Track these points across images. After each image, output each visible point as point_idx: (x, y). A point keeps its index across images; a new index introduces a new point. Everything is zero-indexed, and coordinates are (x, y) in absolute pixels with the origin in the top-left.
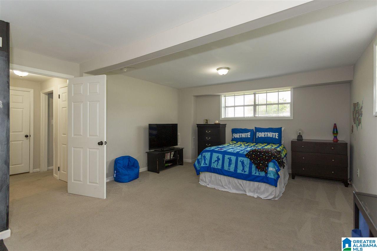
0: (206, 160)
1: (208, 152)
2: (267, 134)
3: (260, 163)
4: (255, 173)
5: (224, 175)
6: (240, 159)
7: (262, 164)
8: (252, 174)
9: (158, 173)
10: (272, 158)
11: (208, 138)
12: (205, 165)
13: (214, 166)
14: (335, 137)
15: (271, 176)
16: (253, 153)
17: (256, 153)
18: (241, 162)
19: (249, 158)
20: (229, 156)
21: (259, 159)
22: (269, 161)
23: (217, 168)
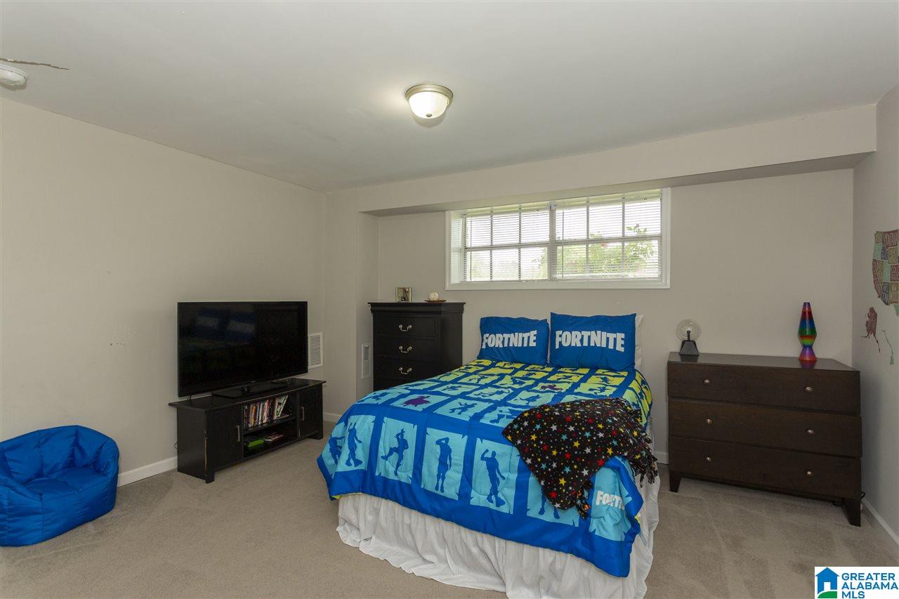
0: (359, 446)
1: (368, 413)
2: (589, 337)
3: (558, 473)
4: (542, 512)
5: (422, 510)
6: (483, 446)
7: (566, 477)
8: (530, 514)
9: (209, 479)
10: (610, 451)
11: (405, 349)
12: (353, 468)
13: (386, 471)
14: (808, 348)
15: (607, 528)
16: (531, 426)
17: (543, 428)
18: (487, 460)
19: (518, 447)
20: (442, 434)
21: (555, 453)
22: (595, 463)
23: (396, 479)
